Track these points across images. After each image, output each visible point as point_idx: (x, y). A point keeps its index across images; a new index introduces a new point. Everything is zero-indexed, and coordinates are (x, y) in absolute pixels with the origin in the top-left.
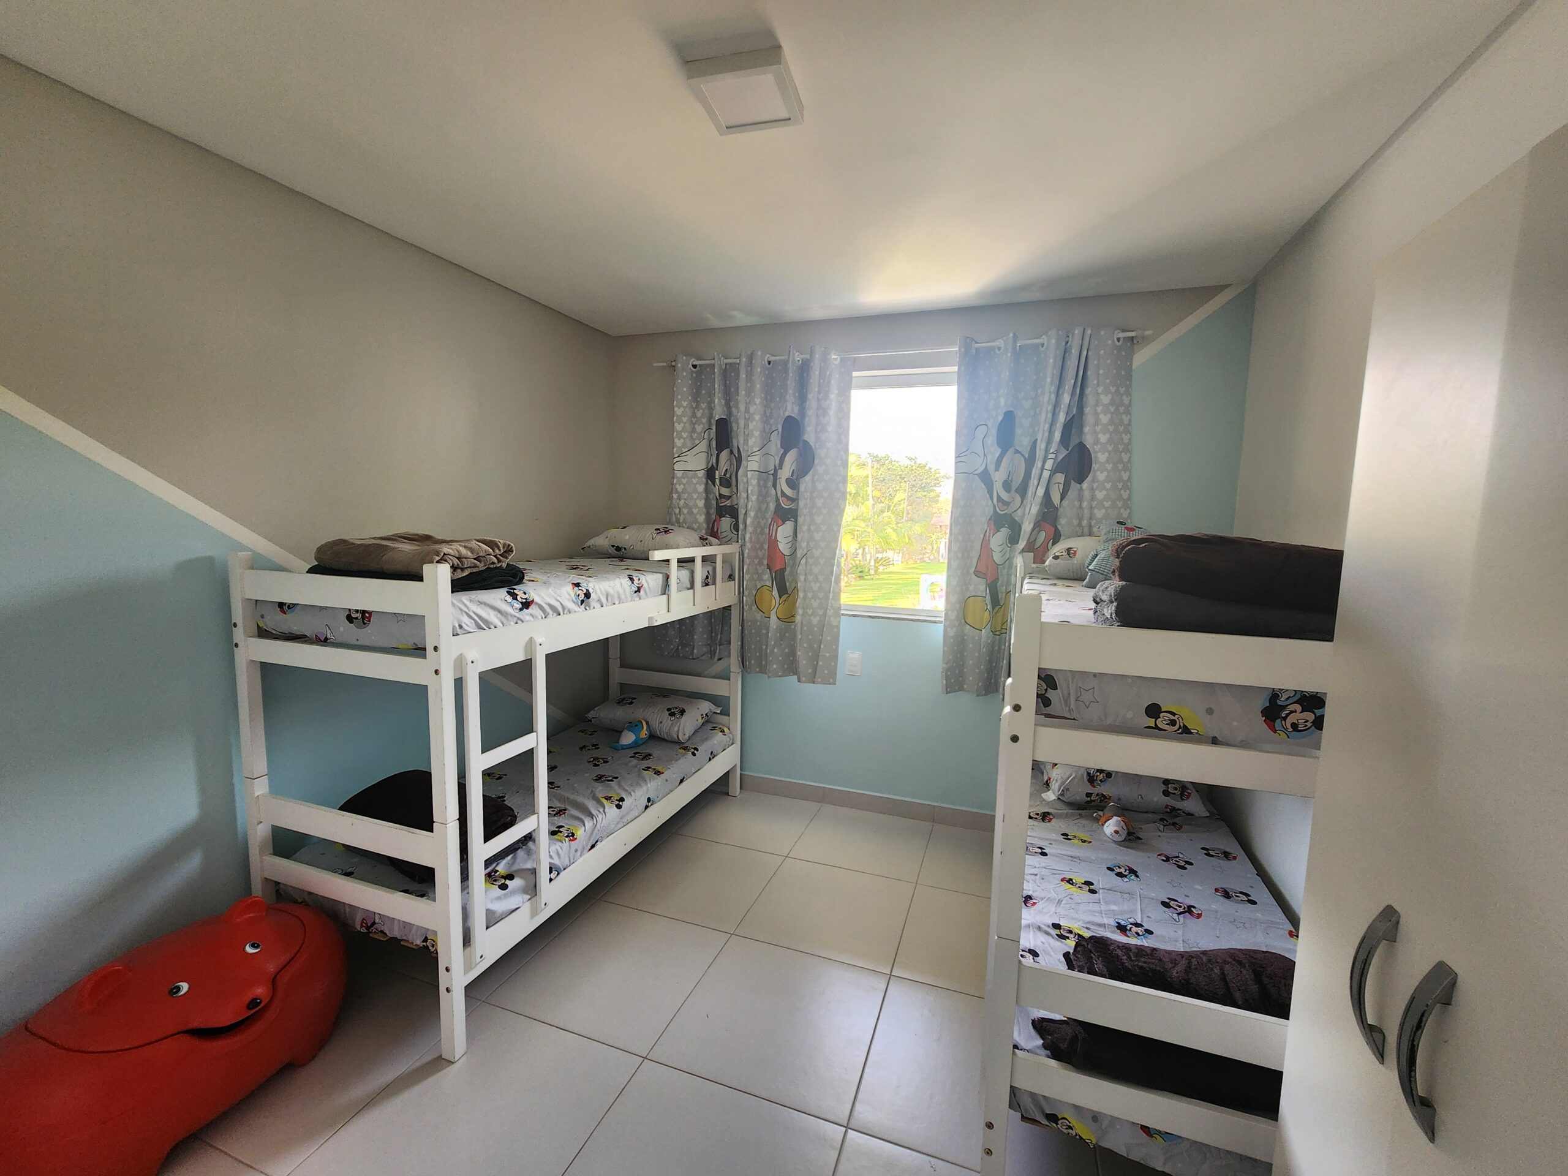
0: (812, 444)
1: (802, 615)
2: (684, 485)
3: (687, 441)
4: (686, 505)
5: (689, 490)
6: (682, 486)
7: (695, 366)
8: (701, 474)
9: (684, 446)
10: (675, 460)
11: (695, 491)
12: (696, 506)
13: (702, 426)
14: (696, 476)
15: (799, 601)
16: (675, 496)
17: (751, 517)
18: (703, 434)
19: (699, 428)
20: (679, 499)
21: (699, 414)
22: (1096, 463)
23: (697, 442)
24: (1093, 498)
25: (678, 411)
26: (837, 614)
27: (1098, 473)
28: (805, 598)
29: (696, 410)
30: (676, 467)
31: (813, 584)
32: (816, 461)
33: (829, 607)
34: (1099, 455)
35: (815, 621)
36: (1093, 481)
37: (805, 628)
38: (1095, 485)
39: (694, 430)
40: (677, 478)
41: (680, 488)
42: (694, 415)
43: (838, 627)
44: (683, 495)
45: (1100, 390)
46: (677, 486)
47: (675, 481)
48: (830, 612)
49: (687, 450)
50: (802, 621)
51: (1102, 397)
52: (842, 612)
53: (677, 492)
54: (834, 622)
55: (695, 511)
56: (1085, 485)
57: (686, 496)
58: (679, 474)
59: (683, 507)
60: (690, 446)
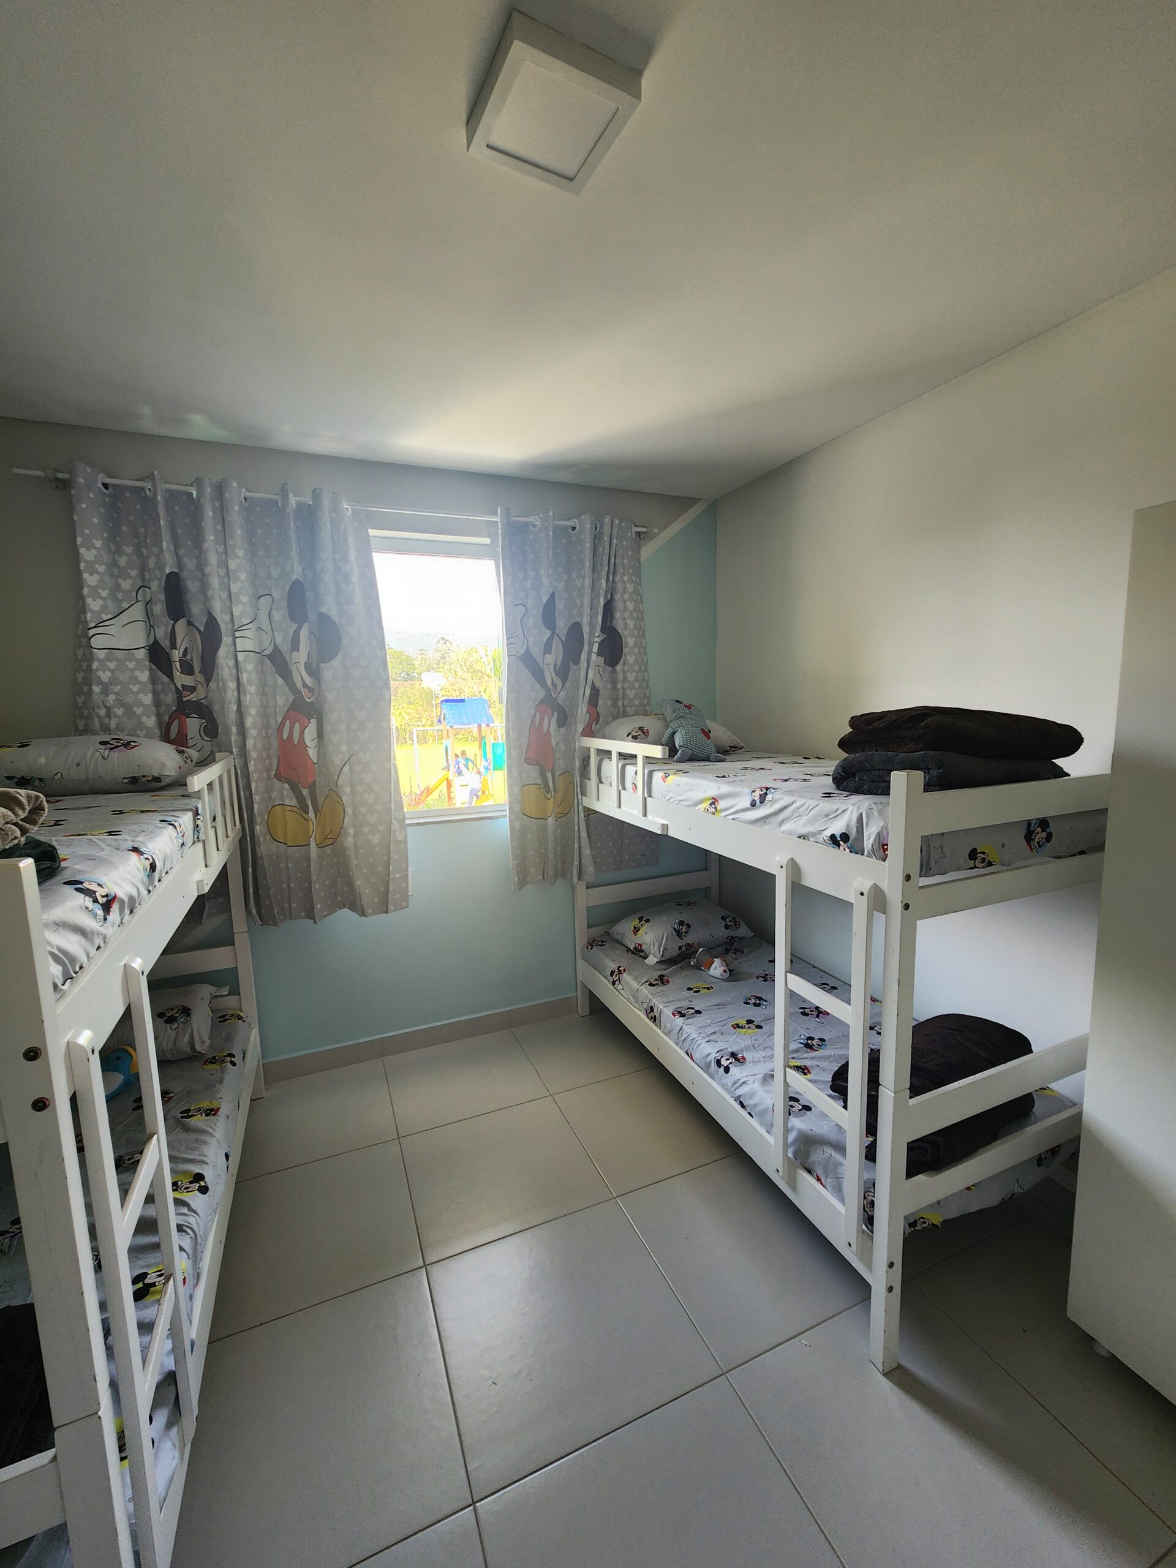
0: (335, 618)
1: (354, 836)
2: (112, 671)
3: (109, 603)
4: (121, 704)
5: (124, 677)
6: (108, 674)
7: (106, 486)
8: (142, 654)
9: (104, 608)
10: (91, 632)
11: (135, 680)
12: (140, 703)
13: (130, 581)
14: (133, 659)
15: (347, 819)
16: (96, 689)
17: (252, 715)
18: (134, 594)
19: (126, 585)
20: (106, 692)
21: (122, 561)
22: (626, 648)
23: (125, 605)
24: (625, 680)
25: (87, 554)
26: (403, 826)
27: (628, 657)
28: (355, 814)
29: (116, 556)
30: (94, 642)
31: (366, 796)
32: (345, 642)
33: (393, 821)
34: (629, 639)
35: (375, 839)
36: (624, 665)
37: (362, 851)
38: (626, 668)
39: (118, 588)
40: (99, 660)
41: (105, 676)
42: (114, 564)
43: (405, 841)
44: (112, 687)
45: (626, 579)
46: (100, 673)
47: (95, 665)
48: (395, 825)
49: (110, 616)
50: (355, 842)
51: (628, 585)
52: (408, 822)
53: (100, 682)
54: (400, 836)
55: (138, 711)
56: (619, 668)
57: (117, 688)
58: (101, 654)
59: (115, 706)
60: (113, 608)
